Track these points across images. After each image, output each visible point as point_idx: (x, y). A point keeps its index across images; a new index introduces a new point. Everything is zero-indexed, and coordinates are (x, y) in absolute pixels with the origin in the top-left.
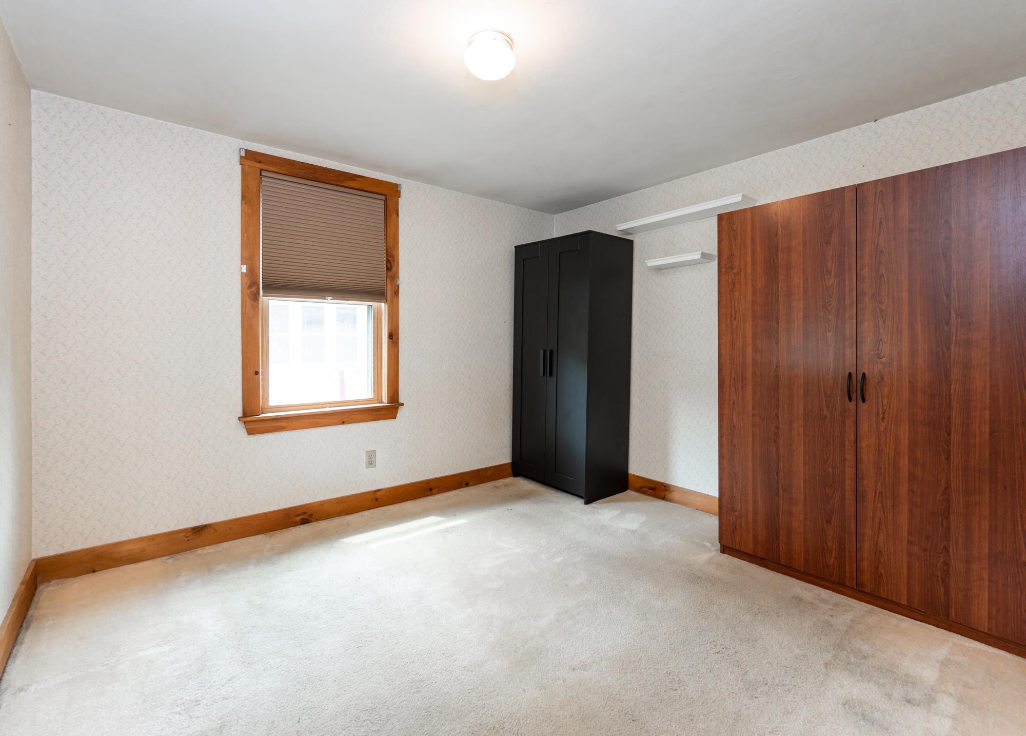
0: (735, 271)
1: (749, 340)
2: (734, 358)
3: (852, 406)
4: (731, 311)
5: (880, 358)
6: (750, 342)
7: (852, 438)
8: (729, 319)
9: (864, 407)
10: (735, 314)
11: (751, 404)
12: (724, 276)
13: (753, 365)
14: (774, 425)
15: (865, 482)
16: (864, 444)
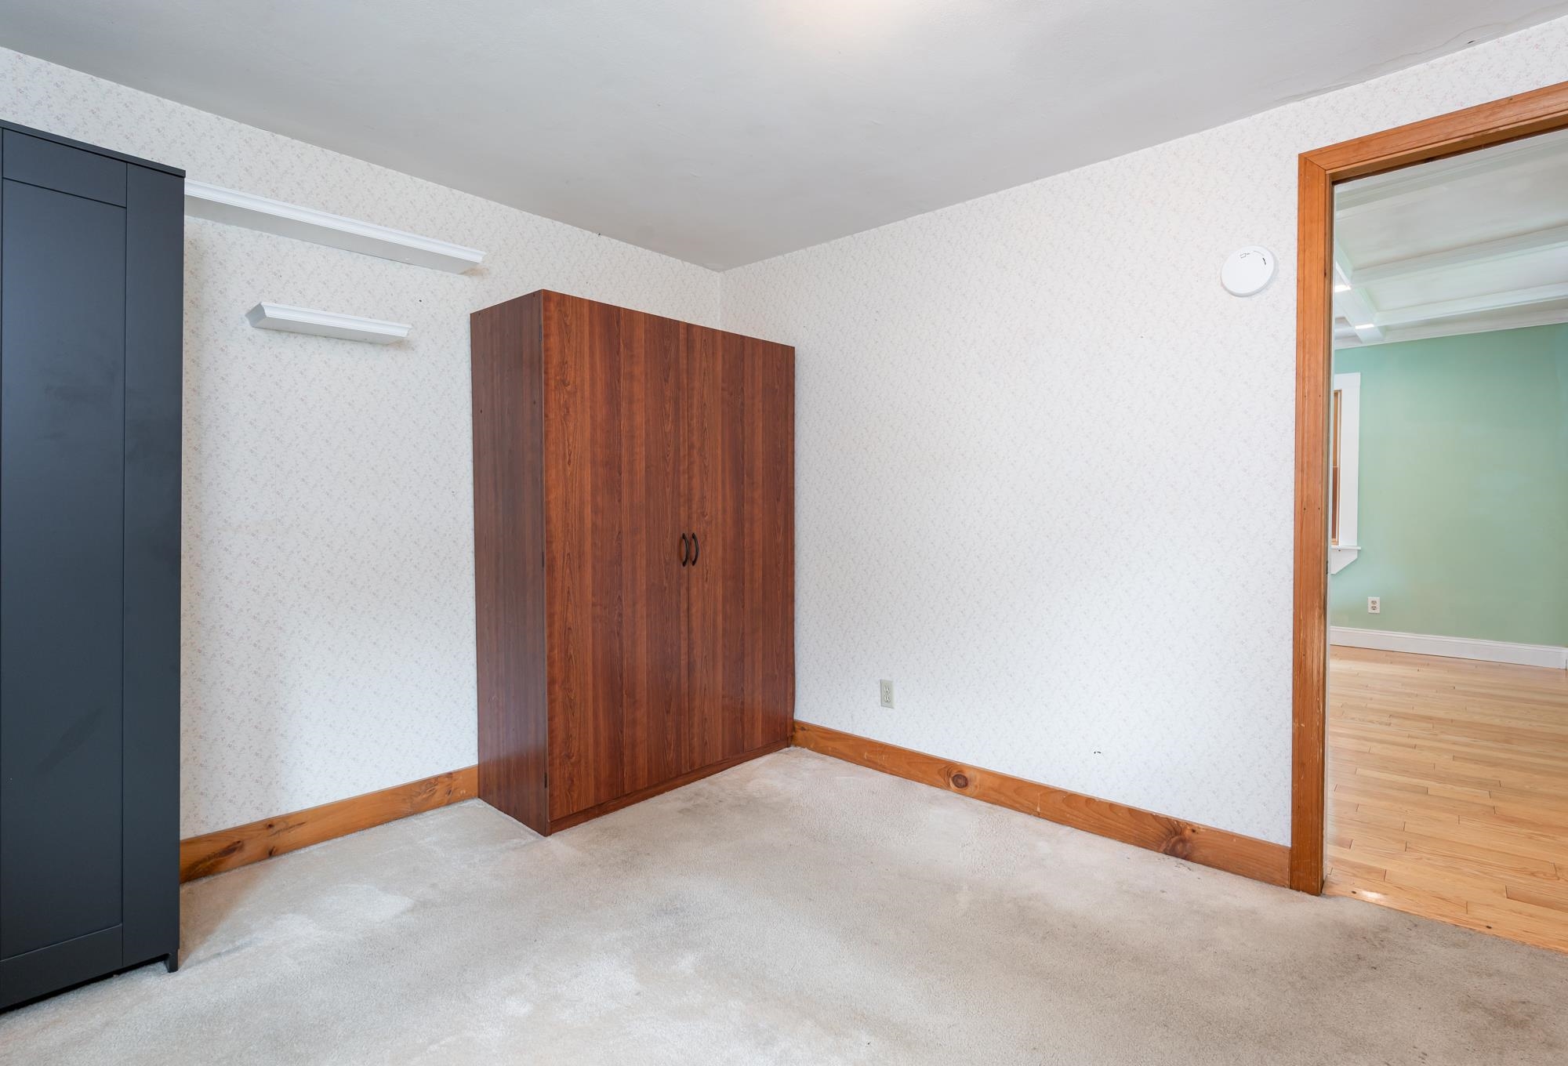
0: (569, 388)
1: (588, 497)
2: (568, 524)
3: (684, 570)
4: (564, 451)
5: (704, 516)
6: (590, 499)
7: (686, 606)
8: (561, 462)
9: (694, 569)
10: (570, 455)
11: (590, 590)
12: (553, 393)
13: (592, 532)
14: (617, 612)
15: (695, 651)
16: (694, 610)
